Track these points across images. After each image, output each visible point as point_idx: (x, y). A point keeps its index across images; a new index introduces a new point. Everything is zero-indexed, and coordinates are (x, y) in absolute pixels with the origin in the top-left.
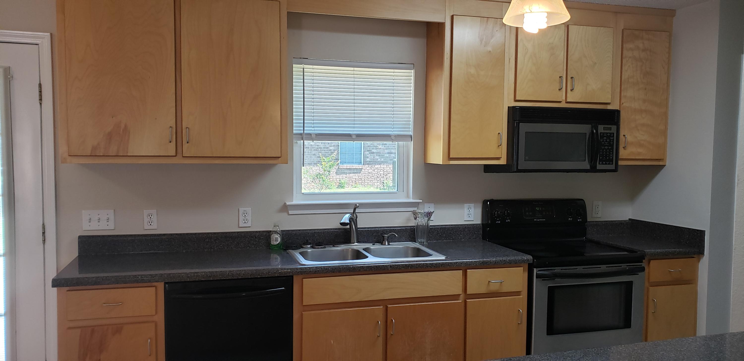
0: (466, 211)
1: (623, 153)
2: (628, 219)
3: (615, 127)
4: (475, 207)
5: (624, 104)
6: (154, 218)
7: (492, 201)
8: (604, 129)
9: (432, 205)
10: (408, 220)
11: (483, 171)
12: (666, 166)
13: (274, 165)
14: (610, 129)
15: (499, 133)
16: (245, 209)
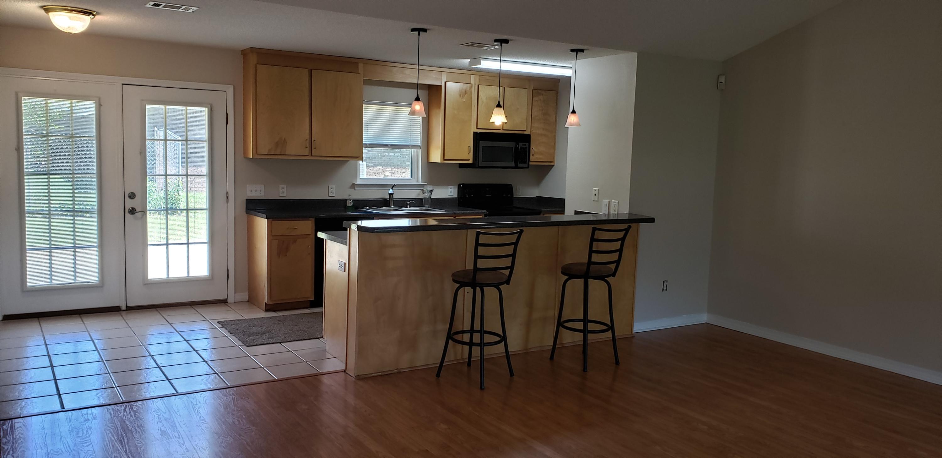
0: (449, 190)
1: (532, 158)
2: (535, 196)
3: (528, 144)
4: (454, 188)
5: (533, 131)
6: (285, 190)
7: (463, 184)
8: (523, 145)
9: (432, 186)
10: (419, 194)
11: (458, 167)
12: (554, 167)
13: (348, 161)
14: (525, 145)
15: (469, 146)
16: (332, 186)
